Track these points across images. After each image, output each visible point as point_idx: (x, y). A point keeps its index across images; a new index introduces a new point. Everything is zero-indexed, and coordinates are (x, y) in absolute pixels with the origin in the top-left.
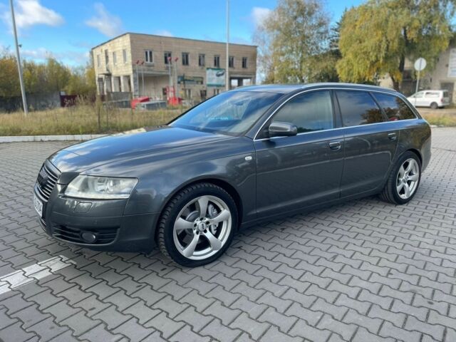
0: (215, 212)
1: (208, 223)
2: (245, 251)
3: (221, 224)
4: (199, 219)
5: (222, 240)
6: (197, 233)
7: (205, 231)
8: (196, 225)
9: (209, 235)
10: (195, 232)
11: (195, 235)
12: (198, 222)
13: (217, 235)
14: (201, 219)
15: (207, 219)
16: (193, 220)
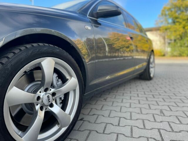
0: (60, 82)
1: (54, 94)
2: (89, 122)
3: (67, 95)
4: (42, 89)
5: (70, 114)
6: (41, 108)
7: (51, 105)
8: (39, 98)
9: (56, 109)
10: (38, 107)
11: (39, 111)
12: (42, 94)
13: (64, 108)
14: (46, 90)
15: (53, 90)
16: (35, 92)
